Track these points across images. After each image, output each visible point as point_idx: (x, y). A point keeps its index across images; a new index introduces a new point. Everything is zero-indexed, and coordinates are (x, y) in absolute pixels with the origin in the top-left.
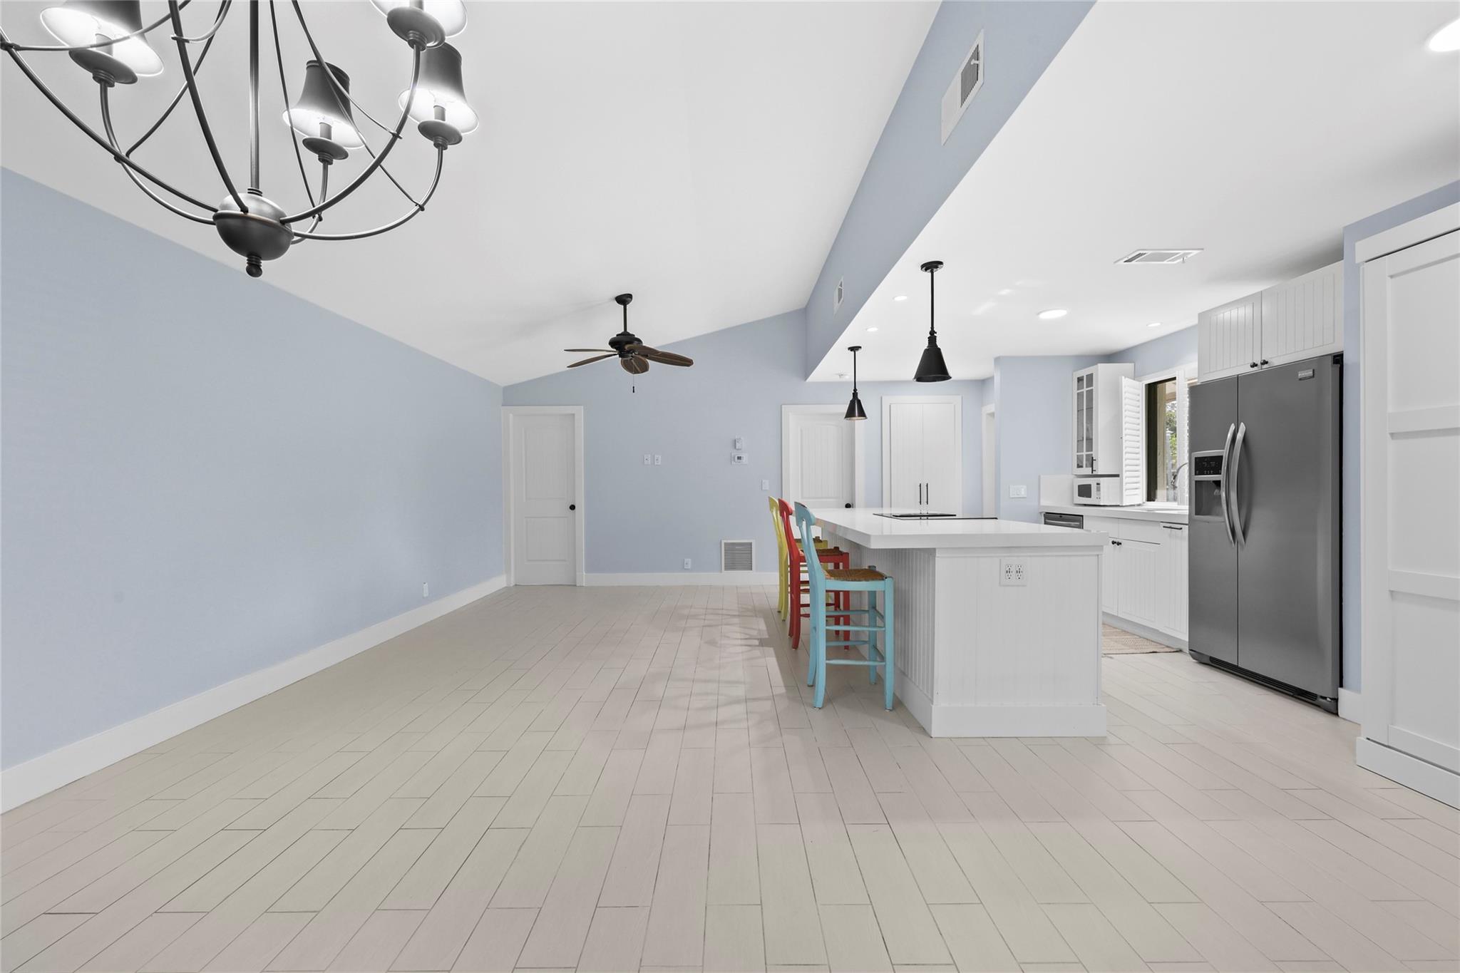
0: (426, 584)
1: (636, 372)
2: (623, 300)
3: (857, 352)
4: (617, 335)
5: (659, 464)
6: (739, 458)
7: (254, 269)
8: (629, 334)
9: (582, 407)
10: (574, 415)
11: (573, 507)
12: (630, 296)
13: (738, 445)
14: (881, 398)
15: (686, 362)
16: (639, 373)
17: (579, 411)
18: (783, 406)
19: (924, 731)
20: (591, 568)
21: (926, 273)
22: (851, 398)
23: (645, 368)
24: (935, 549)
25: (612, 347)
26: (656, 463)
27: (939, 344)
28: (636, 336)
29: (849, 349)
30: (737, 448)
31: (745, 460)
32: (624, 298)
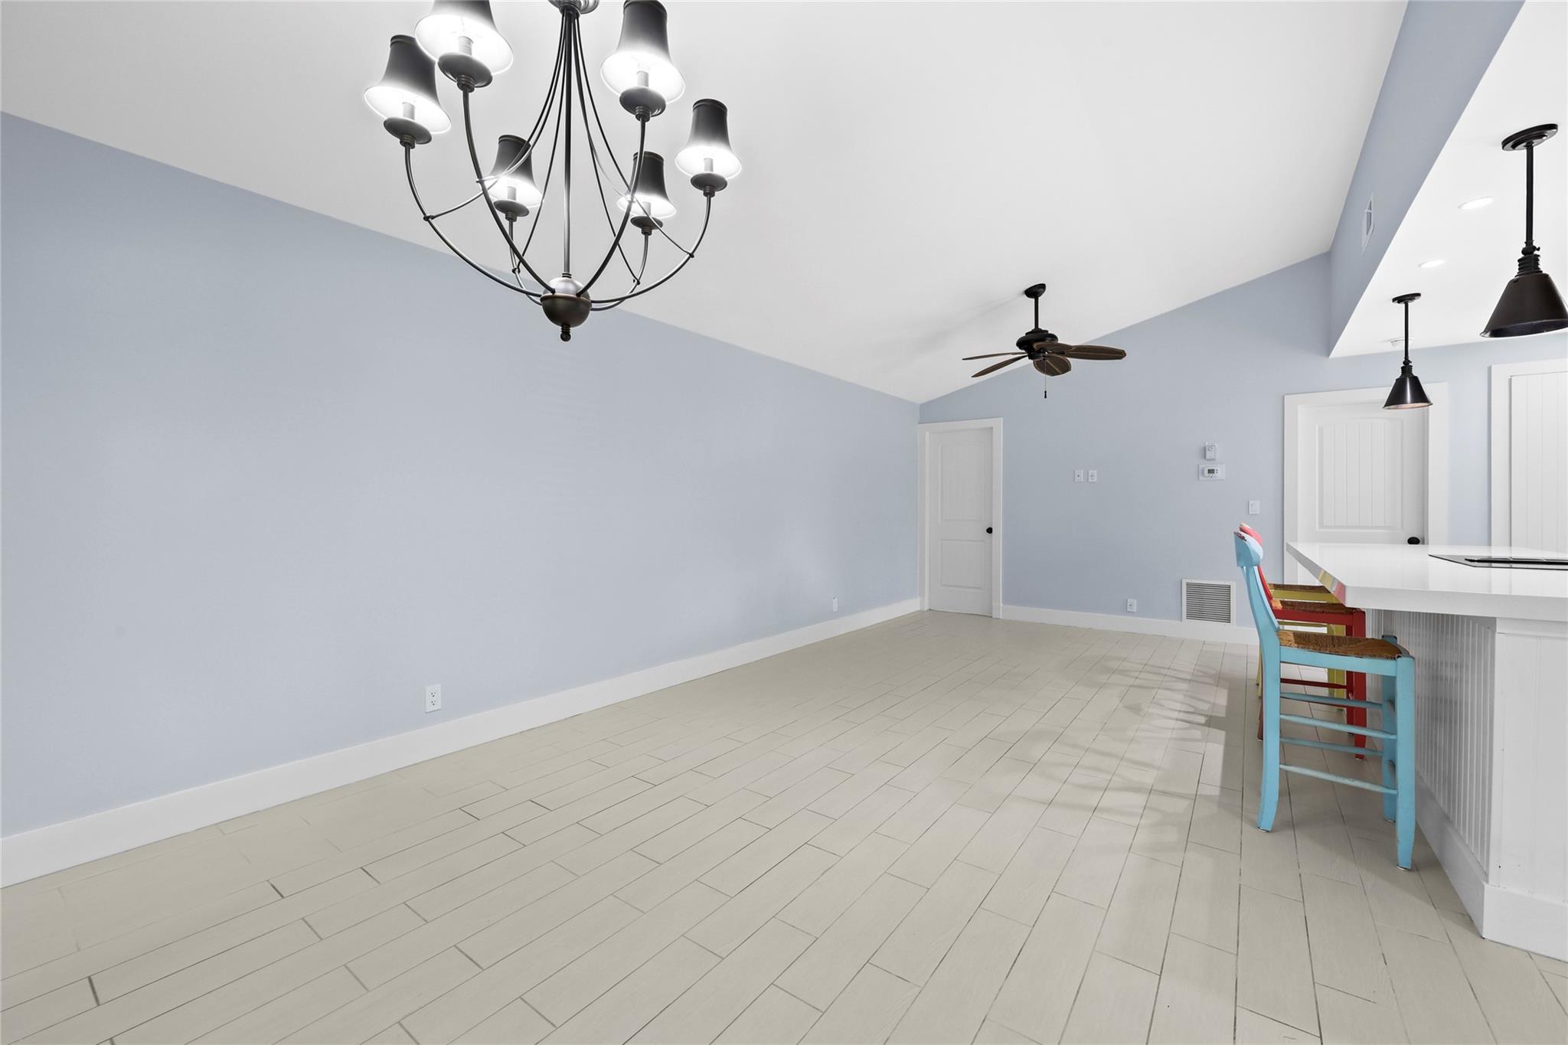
0: (836, 599)
1: (1053, 373)
2: (1035, 292)
3: (1410, 304)
4: (1027, 334)
5: (1095, 480)
6: (1211, 471)
7: (566, 336)
8: (1041, 331)
9: (1002, 419)
10: (992, 428)
11: (990, 530)
12: (1043, 287)
13: (1209, 455)
14: (1490, 369)
15: (1118, 354)
16: (1058, 374)
17: (998, 424)
18: (1285, 397)
19: (1470, 923)
20: (1009, 599)
21: (1515, 152)
22: (1399, 374)
23: (1066, 368)
24: (1495, 618)
25: (1020, 348)
26: (1090, 480)
27: (1544, 267)
28: (1049, 332)
29: (1394, 300)
30: (1207, 457)
31: (1220, 473)
32: (1034, 290)
